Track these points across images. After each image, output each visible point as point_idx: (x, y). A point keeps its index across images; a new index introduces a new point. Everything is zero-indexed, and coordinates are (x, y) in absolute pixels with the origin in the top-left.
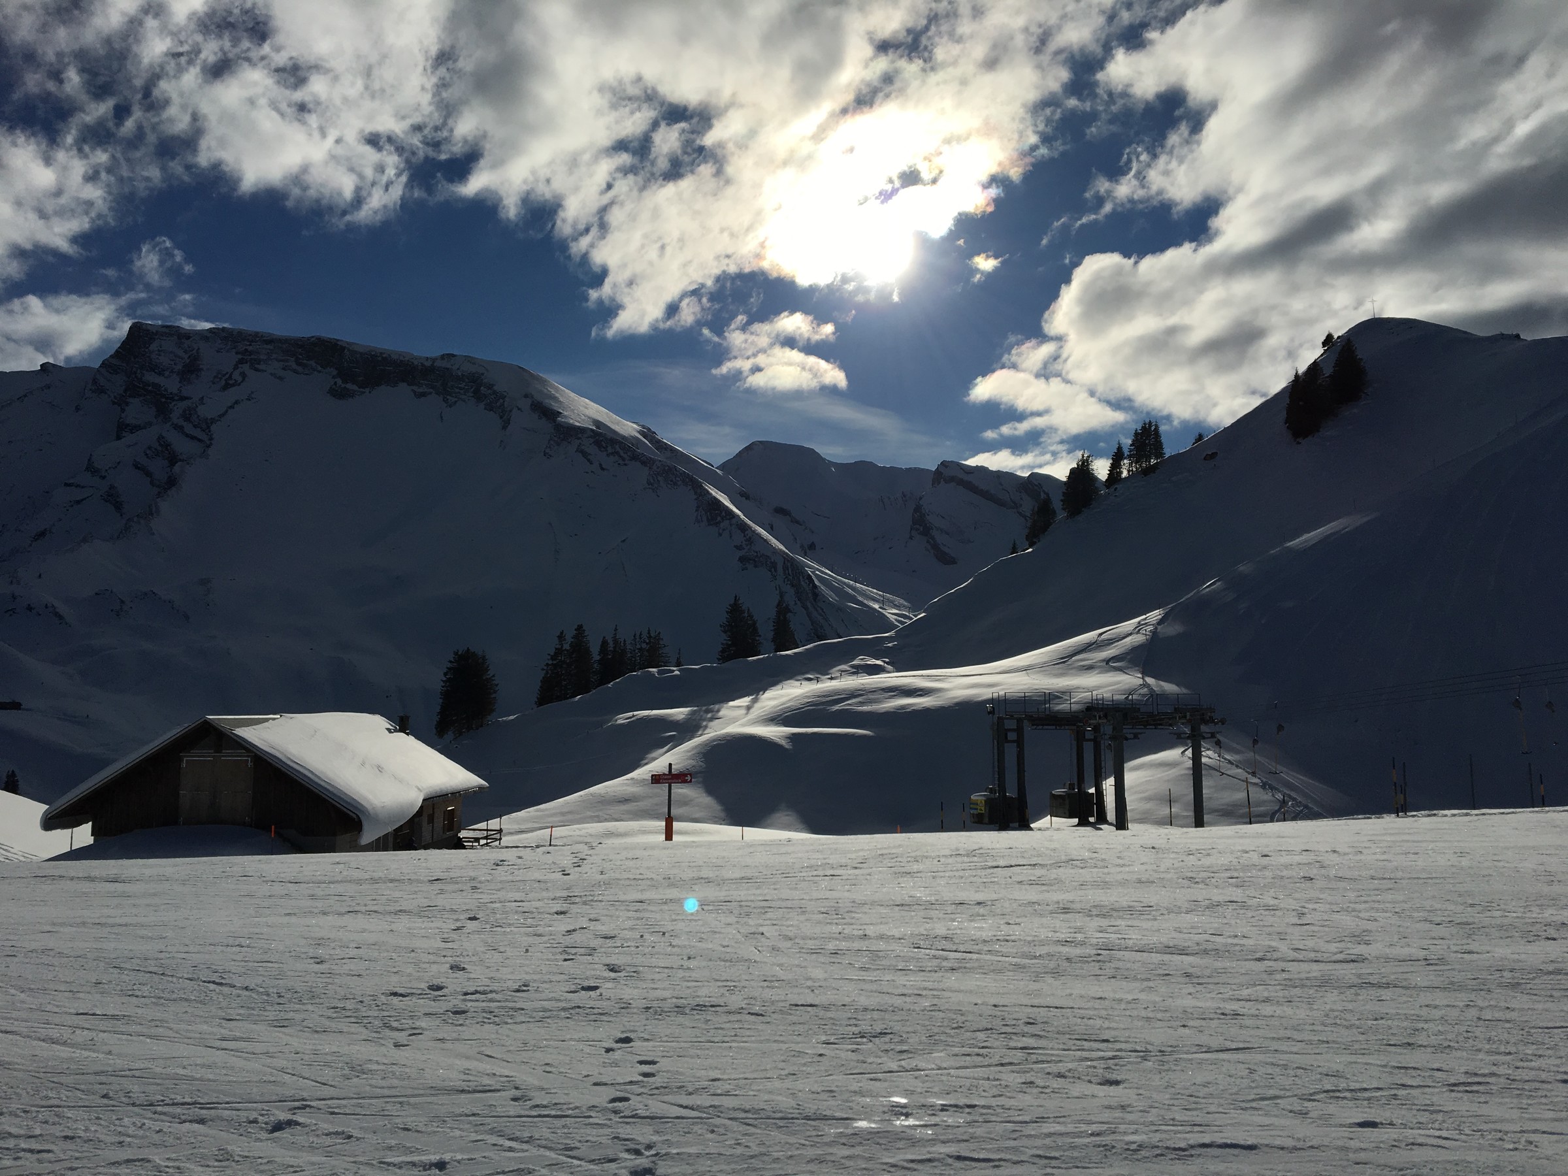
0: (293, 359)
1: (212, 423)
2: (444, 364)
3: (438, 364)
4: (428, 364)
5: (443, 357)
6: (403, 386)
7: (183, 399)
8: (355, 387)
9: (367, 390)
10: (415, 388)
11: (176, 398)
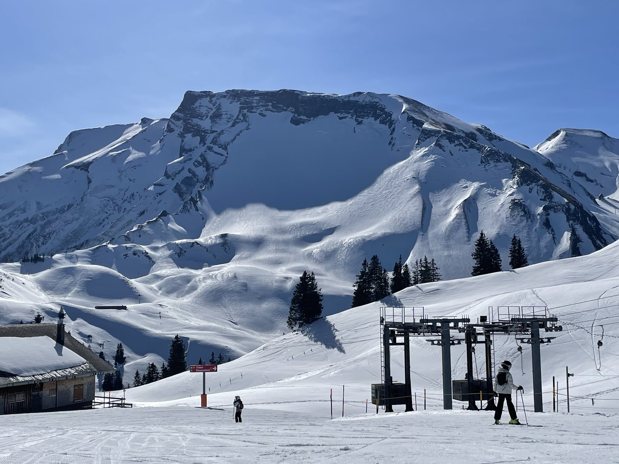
0: (270, 104)
1: (228, 145)
2: (356, 99)
3: (352, 99)
4: (346, 100)
5: (354, 94)
6: (332, 114)
7: (213, 132)
8: (305, 118)
9: (312, 118)
10: (339, 114)
11: (209, 132)
